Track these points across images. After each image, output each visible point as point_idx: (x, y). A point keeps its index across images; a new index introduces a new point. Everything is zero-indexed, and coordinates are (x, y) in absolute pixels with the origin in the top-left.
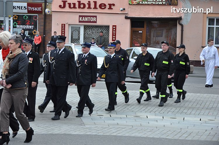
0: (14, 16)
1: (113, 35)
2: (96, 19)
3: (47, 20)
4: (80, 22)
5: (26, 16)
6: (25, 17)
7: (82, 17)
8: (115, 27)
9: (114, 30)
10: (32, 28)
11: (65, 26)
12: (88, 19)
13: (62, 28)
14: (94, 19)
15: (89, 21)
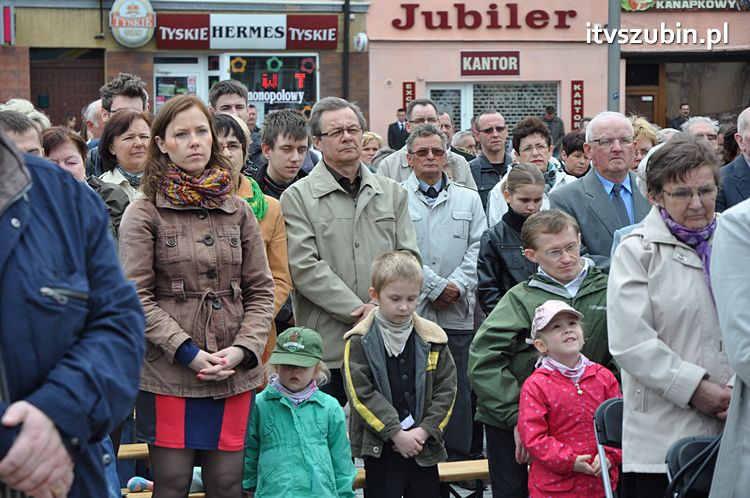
0: (234, 62)
1: (574, 113)
2: (518, 63)
3: (353, 72)
4: (464, 73)
5: (276, 59)
6: (274, 64)
7: (470, 59)
8: (578, 87)
9: (577, 95)
10: (298, 99)
11: (413, 89)
12: (491, 62)
13: (405, 96)
14: (511, 63)
15: (495, 68)
